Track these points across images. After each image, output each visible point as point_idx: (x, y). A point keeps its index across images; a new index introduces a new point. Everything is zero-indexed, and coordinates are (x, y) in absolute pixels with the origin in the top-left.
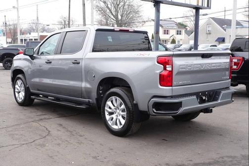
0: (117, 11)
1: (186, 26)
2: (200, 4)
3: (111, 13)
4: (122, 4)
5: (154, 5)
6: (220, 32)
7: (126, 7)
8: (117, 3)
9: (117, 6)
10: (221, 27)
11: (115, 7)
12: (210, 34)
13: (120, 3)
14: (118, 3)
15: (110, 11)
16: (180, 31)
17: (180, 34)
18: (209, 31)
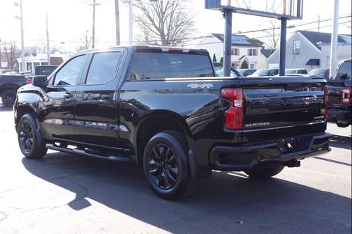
0: (162, 22)
1: (263, 43)
2: (287, 13)
3: (154, 24)
4: (169, 11)
5: (224, 15)
6: (313, 51)
7: (175, 15)
8: (161, 10)
9: (161, 14)
10: (315, 44)
11: (159, 16)
12: (298, 54)
13: (166, 10)
14: (163, 11)
15: (152, 21)
16: (254, 50)
17: (254, 54)
18: (296, 50)
